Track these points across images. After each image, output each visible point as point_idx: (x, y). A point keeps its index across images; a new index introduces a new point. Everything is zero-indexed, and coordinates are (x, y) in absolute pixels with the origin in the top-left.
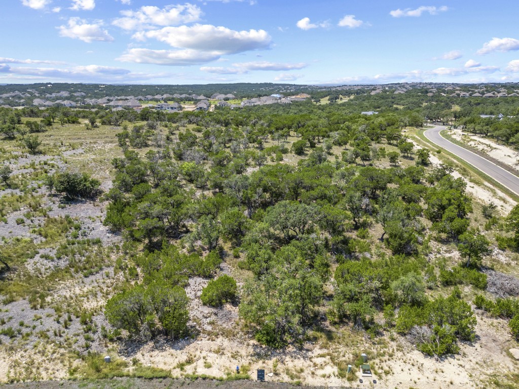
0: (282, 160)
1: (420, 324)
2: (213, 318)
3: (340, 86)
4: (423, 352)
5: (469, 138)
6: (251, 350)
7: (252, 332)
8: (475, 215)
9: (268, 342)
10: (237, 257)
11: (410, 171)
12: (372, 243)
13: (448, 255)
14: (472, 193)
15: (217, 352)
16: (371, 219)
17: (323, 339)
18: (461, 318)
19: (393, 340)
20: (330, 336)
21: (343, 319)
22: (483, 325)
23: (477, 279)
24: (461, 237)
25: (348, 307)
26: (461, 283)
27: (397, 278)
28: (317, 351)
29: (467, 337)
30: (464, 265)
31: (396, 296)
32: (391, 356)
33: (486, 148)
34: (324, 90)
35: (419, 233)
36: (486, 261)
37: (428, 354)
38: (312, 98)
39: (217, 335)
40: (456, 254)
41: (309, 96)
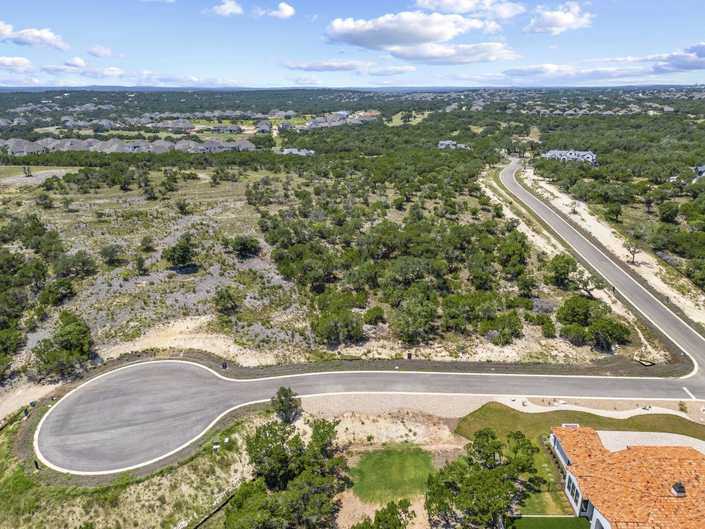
0: (386, 215)
1: (492, 330)
2: (374, 330)
3: (409, 94)
4: (493, 343)
5: (537, 184)
6: (400, 345)
7: (398, 336)
8: (532, 260)
9: (409, 342)
10: (376, 294)
11: (487, 224)
12: (462, 282)
13: (511, 289)
14: (532, 242)
15: (382, 347)
16: (461, 265)
17: (439, 339)
18: (515, 325)
19: (477, 338)
20: (442, 337)
21: (448, 329)
22: (527, 329)
23: (527, 304)
24: (519, 277)
25: (452, 323)
26: (518, 306)
27: (479, 305)
28: (436, 345)
29: (518, 335)
30: (521, 296)
31: (479, 315)
32: (476, 346)
33: (550, 197)
34: (392, 99)
35: (494, 275)
36: (534, 292)
37: (496, 344)
38: (383, 115)
39: (380, 339)
40: (516, 289)
41: (378, 113)
